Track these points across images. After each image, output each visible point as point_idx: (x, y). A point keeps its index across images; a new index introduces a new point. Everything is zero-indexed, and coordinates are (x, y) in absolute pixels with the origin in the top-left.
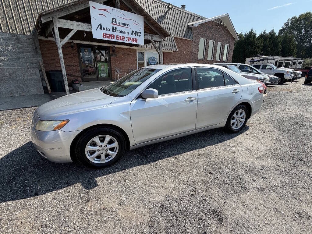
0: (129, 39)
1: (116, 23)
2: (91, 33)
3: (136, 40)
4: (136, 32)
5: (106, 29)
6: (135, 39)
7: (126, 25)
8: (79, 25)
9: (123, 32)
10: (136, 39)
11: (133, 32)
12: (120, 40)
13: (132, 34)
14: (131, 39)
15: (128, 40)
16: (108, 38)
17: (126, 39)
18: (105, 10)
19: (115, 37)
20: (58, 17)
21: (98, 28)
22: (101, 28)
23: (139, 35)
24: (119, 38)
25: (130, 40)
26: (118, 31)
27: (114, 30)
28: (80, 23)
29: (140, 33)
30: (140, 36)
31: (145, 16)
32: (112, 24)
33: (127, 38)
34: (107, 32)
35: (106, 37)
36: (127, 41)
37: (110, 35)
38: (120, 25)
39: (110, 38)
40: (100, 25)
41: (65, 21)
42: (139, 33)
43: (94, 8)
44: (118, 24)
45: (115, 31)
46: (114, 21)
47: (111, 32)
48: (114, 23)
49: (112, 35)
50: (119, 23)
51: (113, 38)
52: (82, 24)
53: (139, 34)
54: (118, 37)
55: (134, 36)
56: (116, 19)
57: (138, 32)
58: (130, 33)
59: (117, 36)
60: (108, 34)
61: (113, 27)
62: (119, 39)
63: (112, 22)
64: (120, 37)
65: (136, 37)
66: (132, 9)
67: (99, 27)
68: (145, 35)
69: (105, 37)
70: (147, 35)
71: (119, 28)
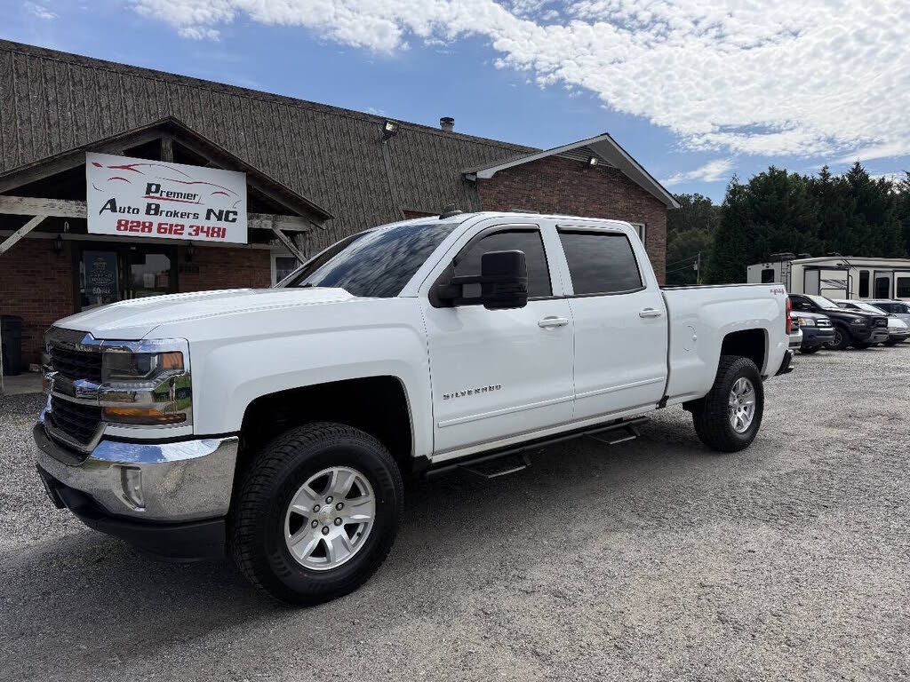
0: (198, 230)
1: (158, 195)
2: (84, 222)
3: (222, 232)
4: (221, 212)
5: (127, 210)
6: (216, 230)
7: (188, 196)
8: (53, 206)
9: (179, 215)
10: (219, 229)
11: (210, 212)
12: (170, 233)
13: (208, 218)
14: (205, 229)
15: (194, 233)
16: (131, 230)
17: (187, 230)
18: (127, 167)
19: (155, 227)
21: (104, 208)
22: (113, 209)
23: (230, 219)
24: (166, 229)
25: (202, 231)
26: (164, 214)
27: (152, 212)
28: (55, 201)
29: (235, 213)
30: (234, 220)
31: (250, 173)
32: (146, 197)
33: (191, 227)
34: (131, 217)
35: (126, 229)
36: (190, 234)
37: (138, 223)
38: (172, 198)
39: (137, 230)
40: (112, 202)
41: (15, 199)
42: (231, 215)
43: (97, 165)
44: (164, 195)
45: (156, 214)
46: (152, 189)
47: (142, 217)
48: (152, 195)
49: (144, 223)
50: (167, 194)
51: (147, 230)
52: (61, 203)
53: (231, 216)
54: (163, 226)
55: (213, 222)
56: (158, 186)
57: (228, 212)
58: (203, 214)
59: (160, 225)
60: (133, 222)
61: (149, 206)
62: (165, 232)
63: (148, 192)
64: (168, 227)
65: (222, 224)
66: (208, 159)
67: (109, 206)
68: (249, 218)
69: (122, 228)
70: (258, 218)
71: (166, 206)
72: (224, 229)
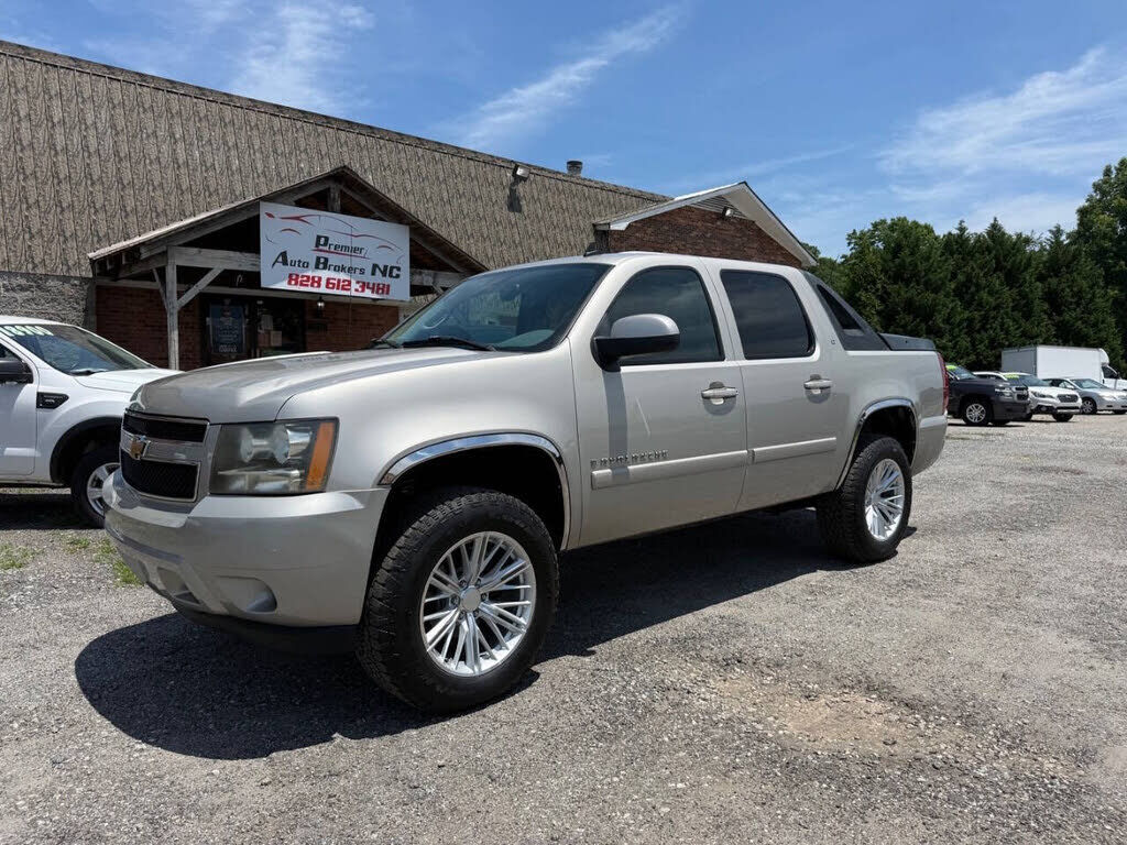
0: (364, 286)
1: (326, 248)
2: (258, 275)
3: (386, 289)
4: (386, 267)
5: (297, 263)
6: (381, 286)
7: (355, 250)
8: (229, 258)
9: (347, 270)
10: (384, 285)
11: (375, 266)
12: (338, 288)
13: (373, 274)
14: (371, 286)
15: (360, 289)
16: (302, 285)
17: (354, 285)
18: (297, 218)
19: (323, 283)
20: (181, 243)
21: (276, 261)
22: (285, 262)
23: (394, 275)
24: (334, 284)
25: (368, 288)
26: (332, 268)
27: (321, 266)
28: (231, 254)
29: (399, 269)
30: (398, 276)
32: (315, 250)
33: (358, 282)
34: (301, 271)
35: (296, 284)
36: (356, 290)
37: (308, 277)
38: (340, 252)
39: (307, 285)
40: (284, 255)
41: (195, 250)
42: (395, 270)
43: (270, 215)
44: (332, 249)
45: (324, 268)
46: (322, 242)
47: (311, 271)
48: (321, 247)
49: (313, 278)
50: (335, 247)
51: (316, 285)
52: (237, 255)
53: (395, 272)
54: (331, 281)
55: (379, 279)
56: (327, 239)
57: (392, 268)
58: (369, 270)
59: (328, 279)
60: (303, 276)
61: (318, 259)
62: (333, 288)
63: (318, 244)
64: (336, 282)
65: (387, 280)
66: (374, 212)
67: (280, 259)
68: (412, 274)
69: (293, 282)
70: (420, 273)
71: (334, 260)
72: (389, 286)
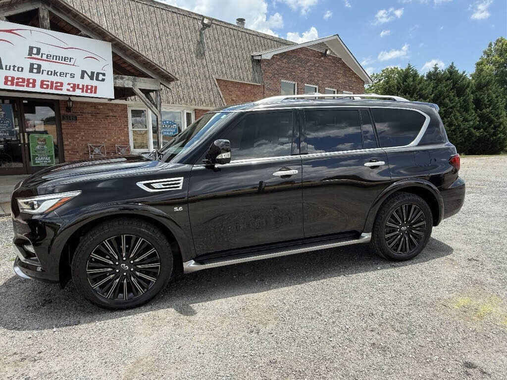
0: (75, 87)
1: (39, 57)
3: (94, 89)
4: (93, 73)
5: (12, 68)
6: (89, 87)
7: (65, 59)
9: (58, 74)
10: (92, 87)
11: (83, 72)
12: (52, 88)
13: (82, 77)
14: (81, 87)
15: (71, 89)
16: (17, 85)
17: (65, 87)
18: (10, 31)
19: (38, 84)
23: (100, 79)
24: (48, 85)
25: (78, 88)
26: (45, 73)
27: (35, 71)
29: (104, 75)
30: (103, 80)
31: (114, 42)
32: (28, 58)
33: (69, 84)
34: (16, 74)
35: (12, 84)
36: (68, 90)
37: (23, 80)
38: (51, 60)
39: (23, 86)
42: (101, 75)
44: (44, 57)
45: (38, 72)
46: (32, 51)
47: (26, 75)
48: (33, 56)
49: (28, 80)
50: (47, 56)
51: (31, 85)
53: (101, 77)
54: (45, 83)
55: (87, 81)
56: (39, 50)
57: (98, 74)
58: (78, 75)
59: (42, 82)
60: (18, 79)
61: (32, 65)
62: (47, 88)
63: (30, 53)
64: (49, 83)
65: (94, 83)
66: (80, 29)
68: (115, 79)
69: (9, 83)
70: (122, 78)
71: (45, 66)
72: (96, 87)
